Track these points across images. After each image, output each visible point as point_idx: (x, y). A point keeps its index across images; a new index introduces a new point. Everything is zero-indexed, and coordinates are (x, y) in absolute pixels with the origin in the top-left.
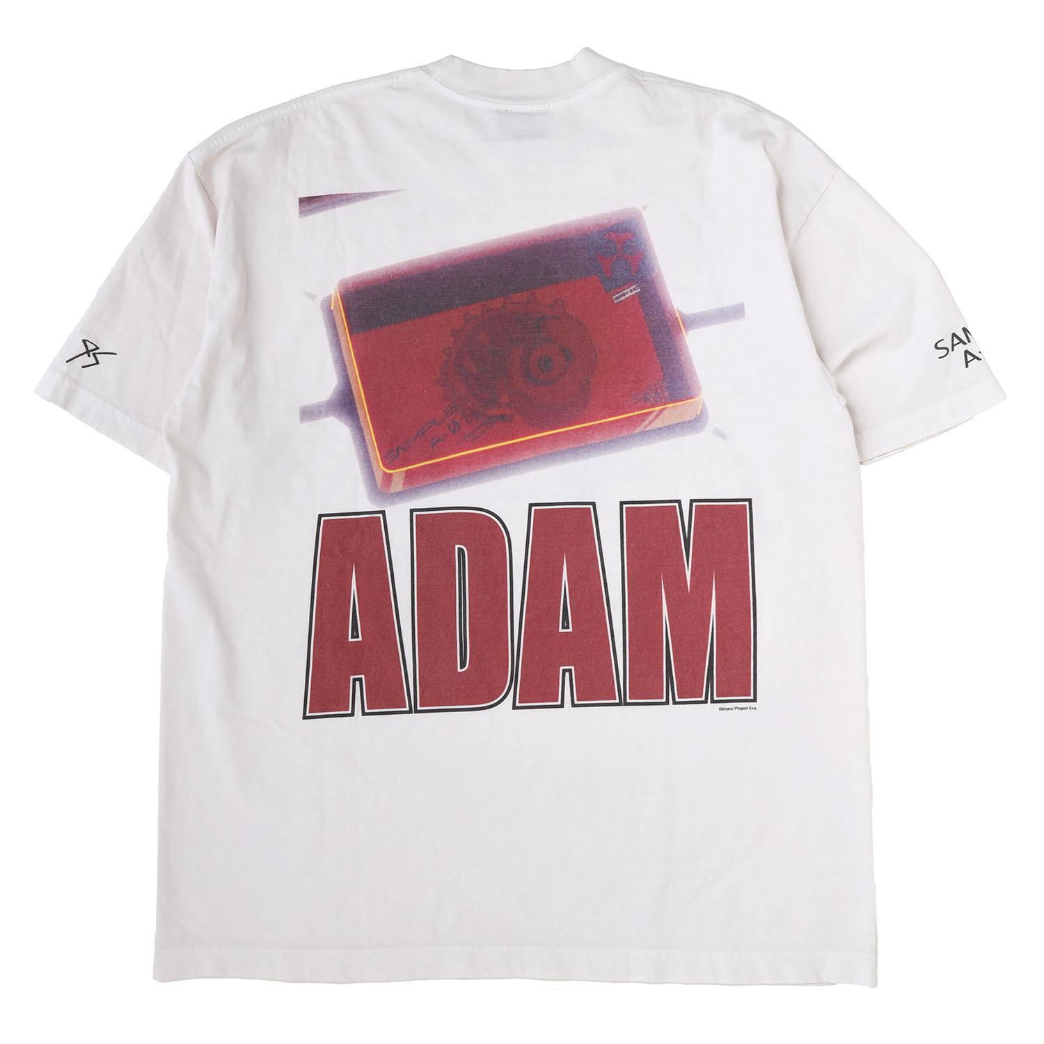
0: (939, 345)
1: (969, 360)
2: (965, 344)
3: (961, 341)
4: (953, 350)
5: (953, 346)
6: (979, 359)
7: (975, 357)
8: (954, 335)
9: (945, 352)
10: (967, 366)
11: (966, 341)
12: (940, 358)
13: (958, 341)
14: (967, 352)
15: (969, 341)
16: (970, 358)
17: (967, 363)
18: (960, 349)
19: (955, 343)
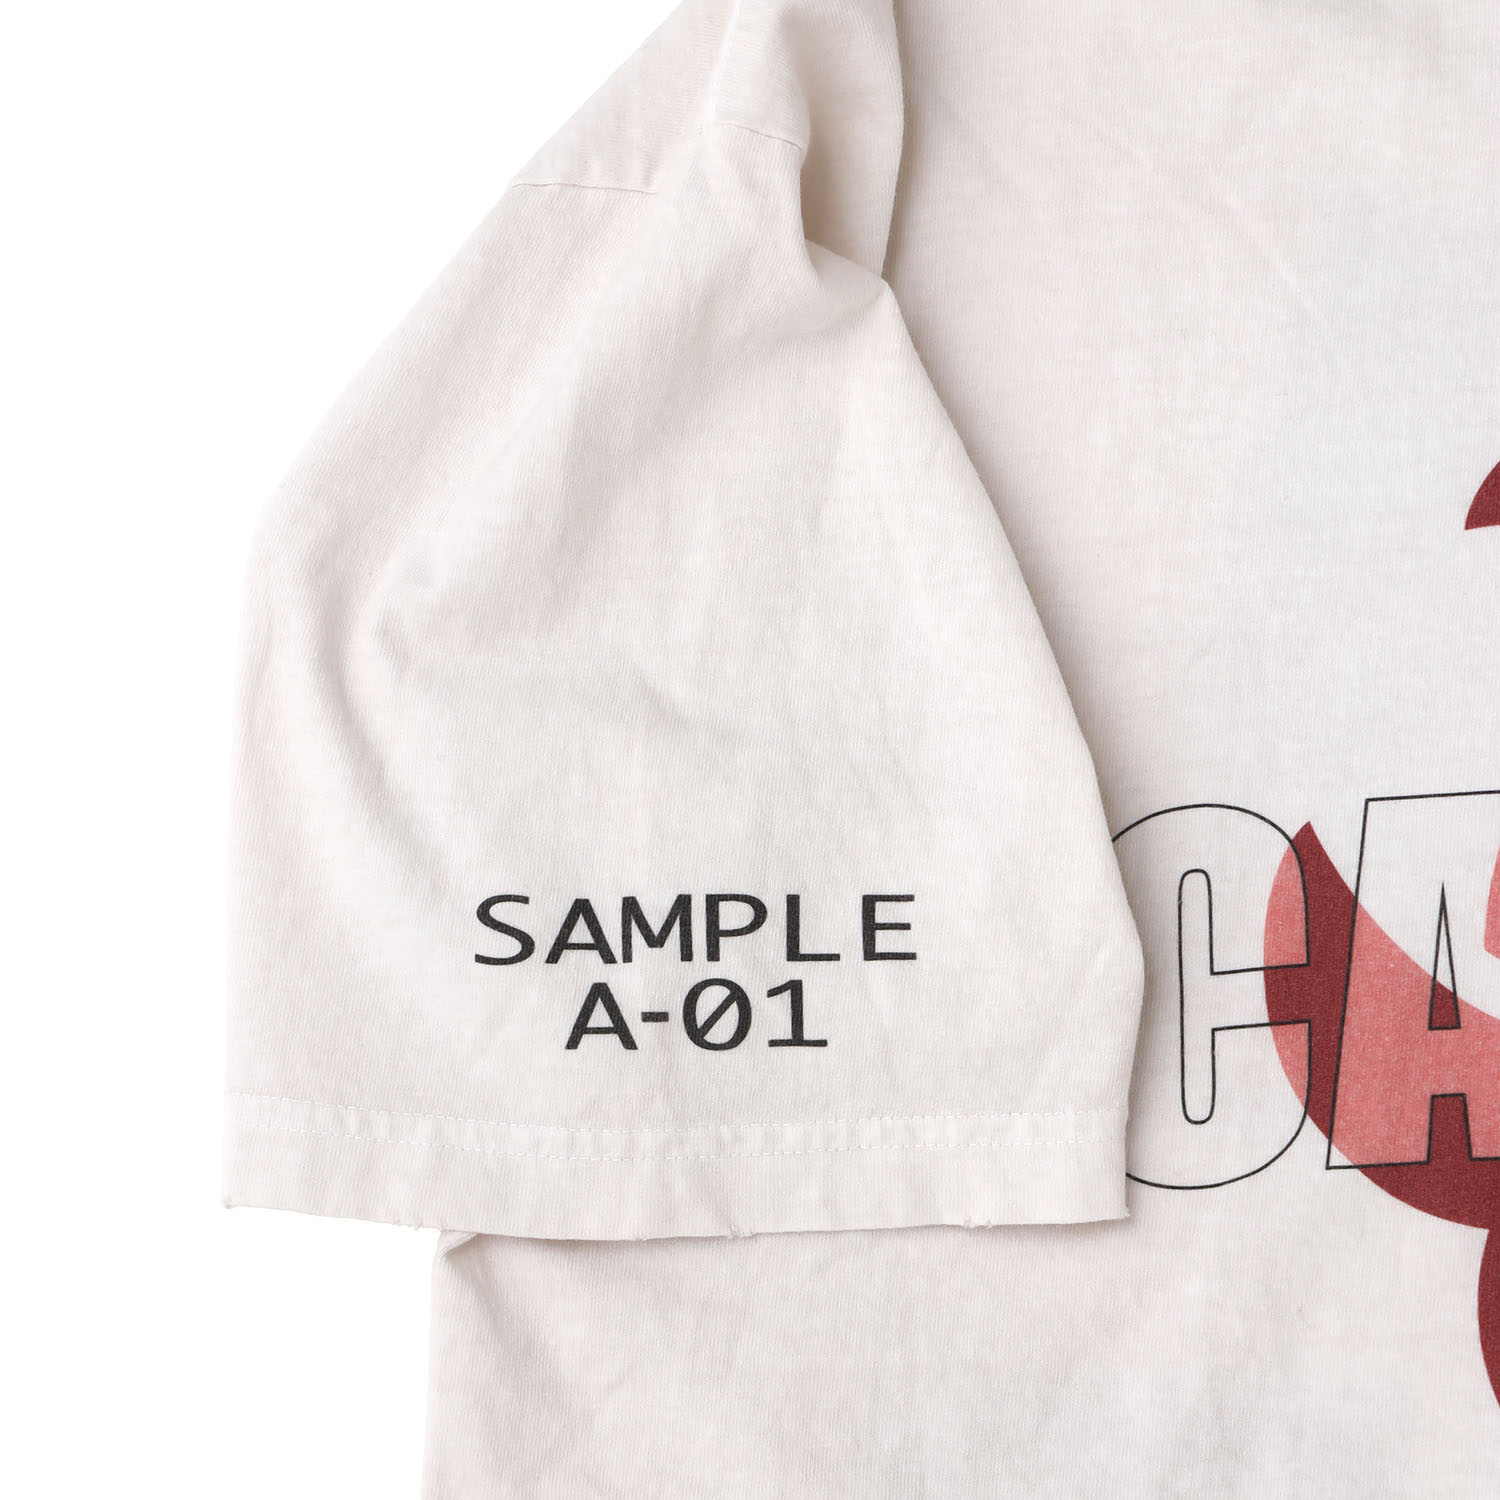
0: (498, 912)
1: (591, 1024)
2: (608, 958)
3: (600, 945)
4: (553, 958)
5: (561, 945)
6: (629, 1043)
7: (620, 1028)
8: (582, 909)
9: (511, 947)
10: (573, 1043)
11: (617, 951)
12: (480, 959)
13: (589, 940)
14: (600, 993)
15: (627, 958)
16: (600, 1017)
17: (581, 1029)
18: (583, 968)
19: (574, 938)
